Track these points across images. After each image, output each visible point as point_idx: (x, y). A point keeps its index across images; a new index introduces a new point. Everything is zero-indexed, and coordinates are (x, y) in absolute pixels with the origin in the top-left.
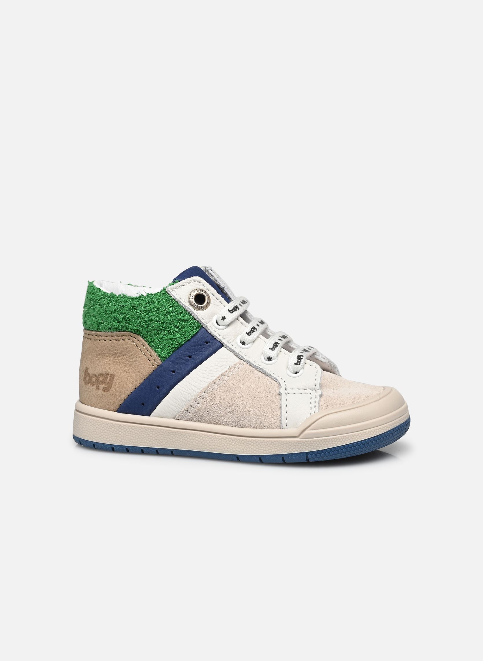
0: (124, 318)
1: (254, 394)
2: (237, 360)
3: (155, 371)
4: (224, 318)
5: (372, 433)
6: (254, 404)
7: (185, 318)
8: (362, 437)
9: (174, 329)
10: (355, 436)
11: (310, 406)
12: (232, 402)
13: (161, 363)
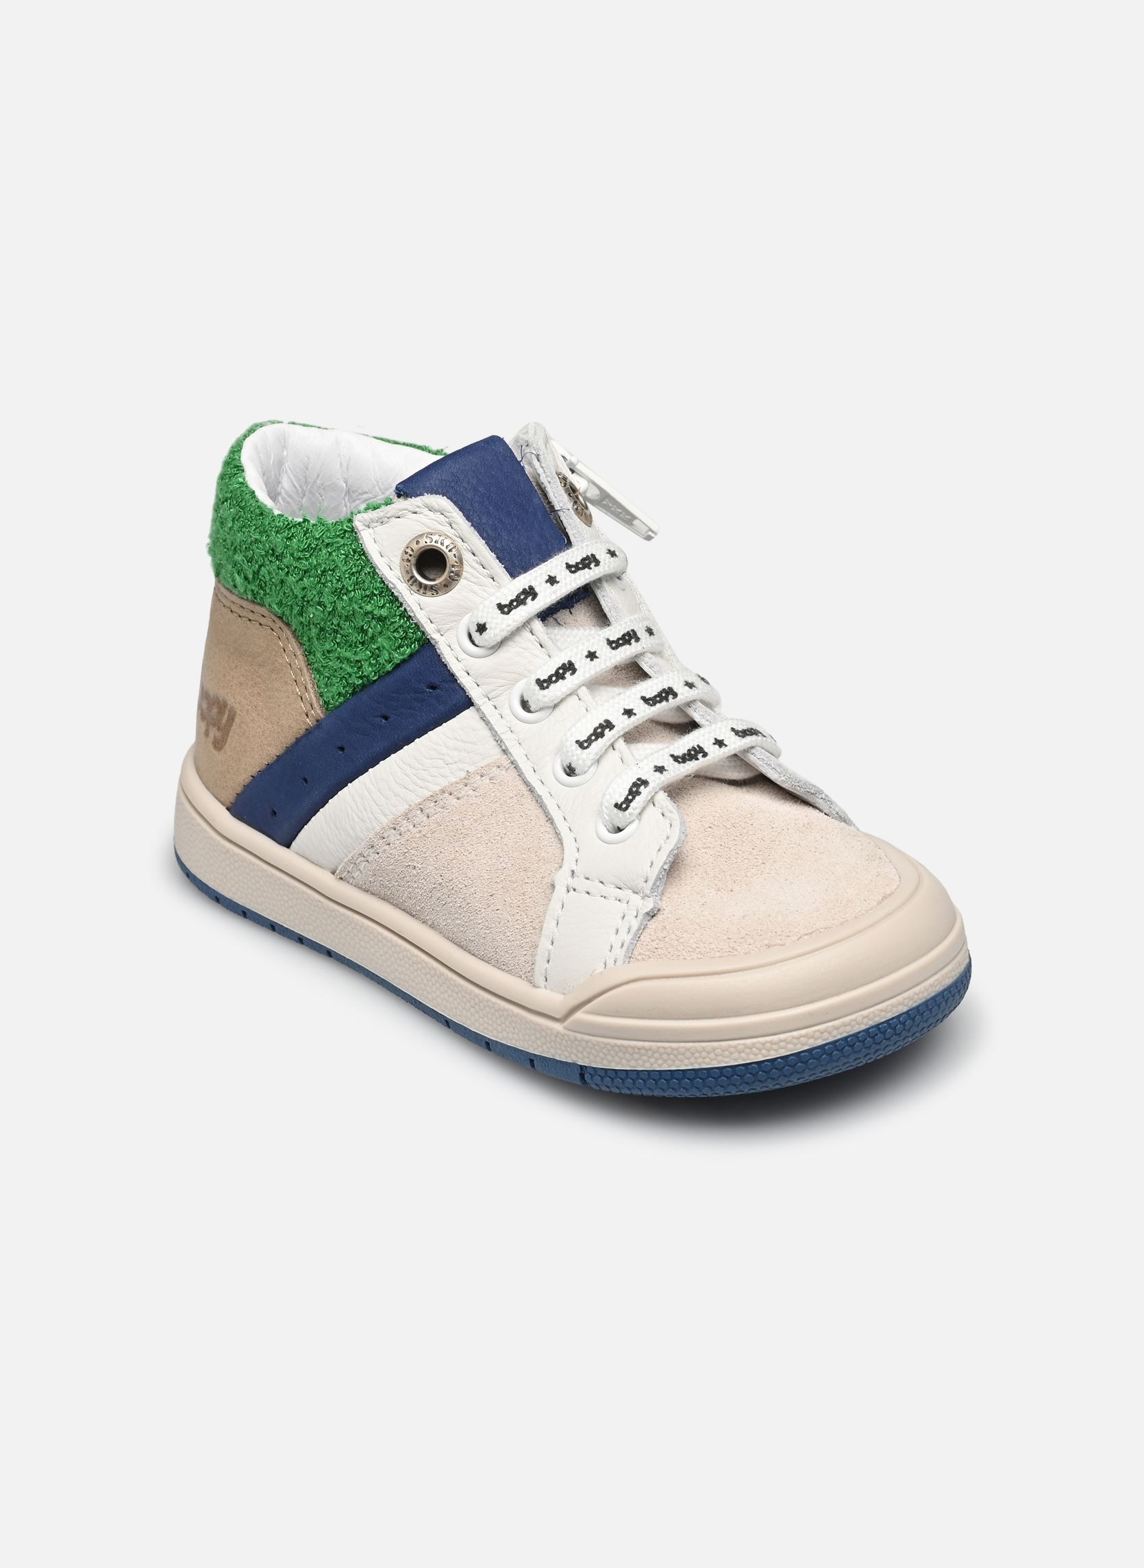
0: (256, 573)
1: (500, 867)
2: (496, 753)
3: (309, 732)
4: (482, 628)
5: (754, 1049)
6: (492, 896)
7: (384, 612)
8: (724, 1057)
9: (356, 637)
10: (704, 1054)
11: (613, 938)
12: (447, 876)
13: (322, 716)
